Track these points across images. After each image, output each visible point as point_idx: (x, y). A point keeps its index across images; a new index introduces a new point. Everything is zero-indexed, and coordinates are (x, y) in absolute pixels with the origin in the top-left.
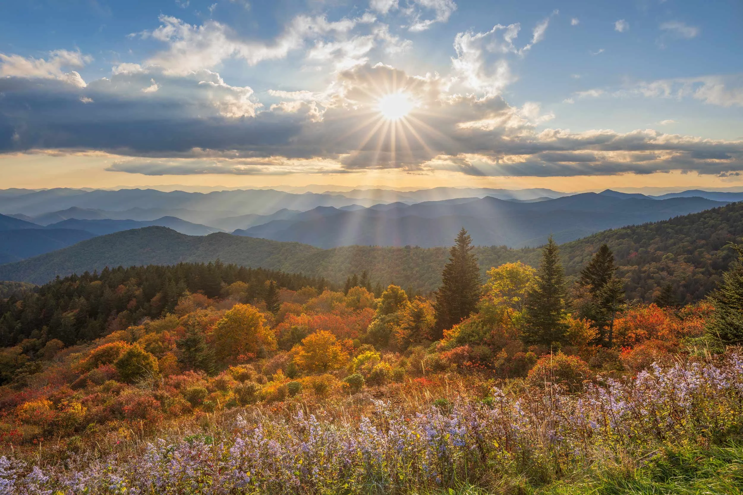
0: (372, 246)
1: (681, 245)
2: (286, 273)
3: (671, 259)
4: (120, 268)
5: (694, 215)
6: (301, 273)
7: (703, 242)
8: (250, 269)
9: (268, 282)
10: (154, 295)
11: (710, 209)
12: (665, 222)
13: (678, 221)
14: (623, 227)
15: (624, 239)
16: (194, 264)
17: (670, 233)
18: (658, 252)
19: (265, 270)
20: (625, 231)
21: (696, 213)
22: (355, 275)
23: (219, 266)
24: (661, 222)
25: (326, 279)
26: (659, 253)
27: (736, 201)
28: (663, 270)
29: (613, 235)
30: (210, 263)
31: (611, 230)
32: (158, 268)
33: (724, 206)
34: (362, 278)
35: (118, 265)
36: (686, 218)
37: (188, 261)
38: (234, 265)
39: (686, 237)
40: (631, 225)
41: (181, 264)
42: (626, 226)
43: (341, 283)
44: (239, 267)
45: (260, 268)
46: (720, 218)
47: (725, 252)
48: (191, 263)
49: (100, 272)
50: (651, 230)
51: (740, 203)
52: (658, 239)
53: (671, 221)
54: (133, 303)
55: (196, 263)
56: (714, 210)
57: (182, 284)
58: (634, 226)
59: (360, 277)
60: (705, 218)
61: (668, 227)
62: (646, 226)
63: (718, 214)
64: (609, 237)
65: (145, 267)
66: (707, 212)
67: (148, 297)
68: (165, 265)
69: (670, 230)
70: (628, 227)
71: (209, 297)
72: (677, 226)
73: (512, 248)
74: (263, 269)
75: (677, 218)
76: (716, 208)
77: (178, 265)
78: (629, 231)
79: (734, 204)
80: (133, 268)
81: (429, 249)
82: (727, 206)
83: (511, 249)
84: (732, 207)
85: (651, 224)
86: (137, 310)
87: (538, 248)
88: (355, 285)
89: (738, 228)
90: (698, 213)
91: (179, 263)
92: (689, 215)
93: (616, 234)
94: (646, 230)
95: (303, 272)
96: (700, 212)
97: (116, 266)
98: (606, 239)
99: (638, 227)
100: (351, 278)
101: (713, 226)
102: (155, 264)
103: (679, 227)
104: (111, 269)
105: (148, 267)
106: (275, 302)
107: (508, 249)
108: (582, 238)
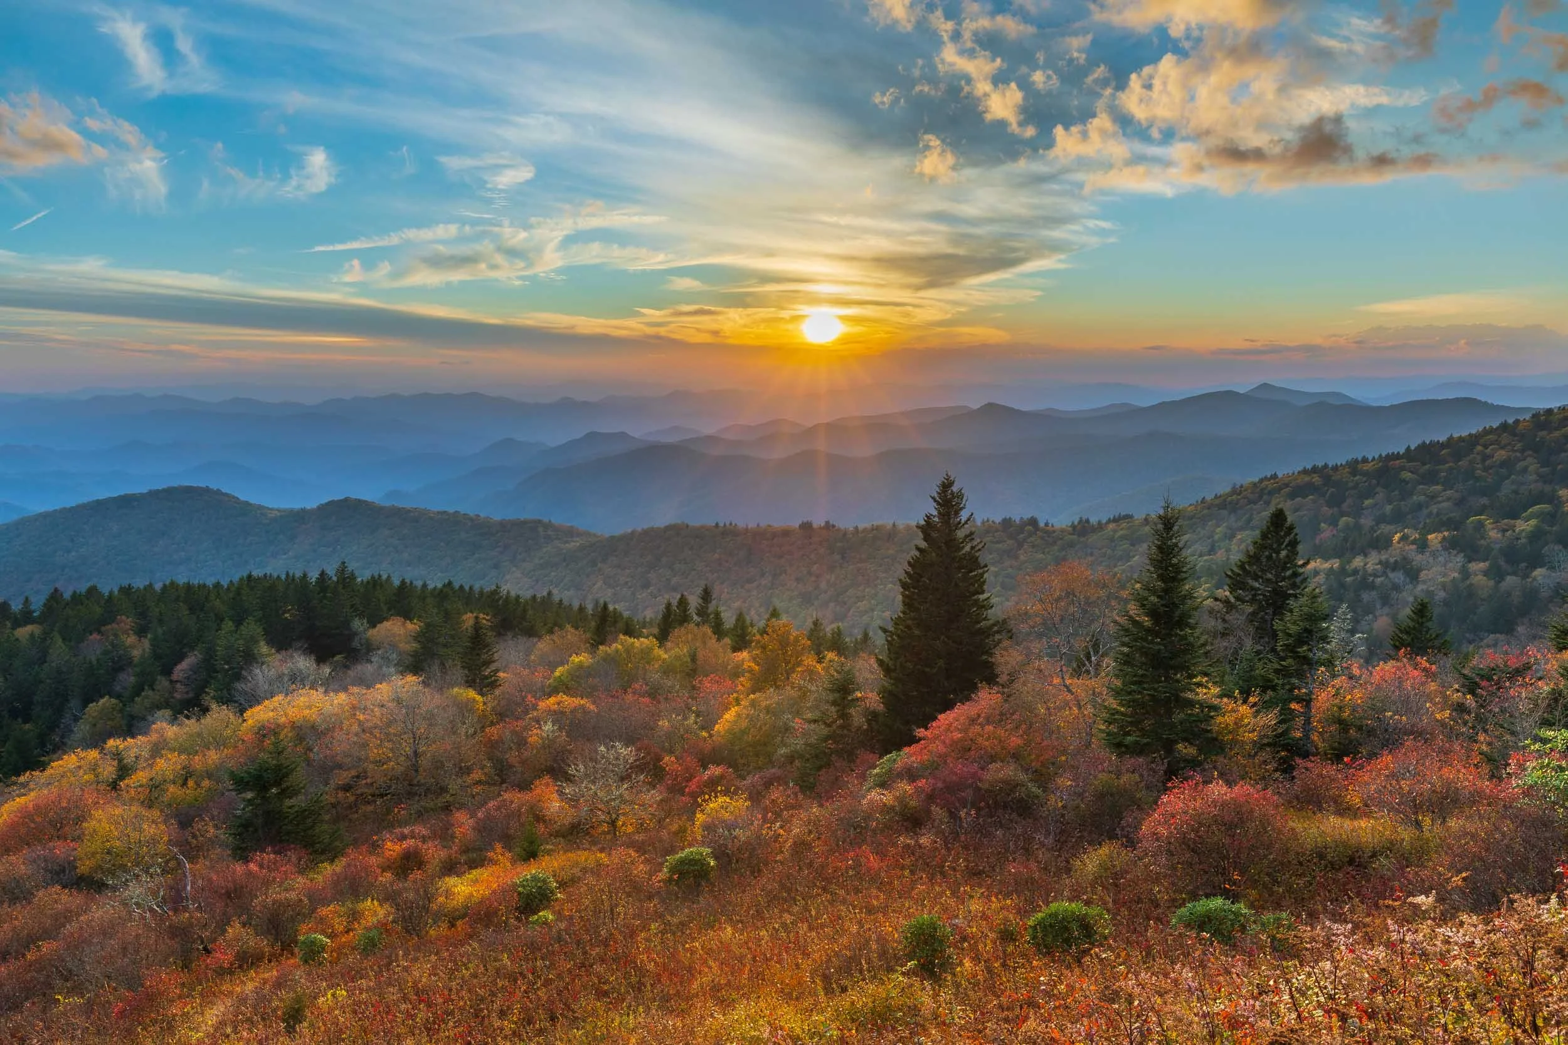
0: (721, 525)
1: (1434, 509)
2: (513, 594)
3: (1413, 542)
4: (92, 591)
5: (1461, 439)
6: (550, 594)
7: (1484, 501)
8: (425, 586)
9: (468, 619)
10: (181, 658)
11: (1495, 424)
12: (1397, 456)
13: (1427, 452)
14: (1300, 469)
15: (1305, 496)
16: (283, 577)
17: (1407, 483)
18: (1382, 526)
19: (461, 587)
20: (1307, 479)
21: (1464, 434)
22: (682, 595)
23: (346, 579)
24: (1388, 455)
25: (611, 607)
26: (1385, 528)
27: (1554, 404)
28: (1395, 567)
29: (1280, 489)
30: (323, 574)
31: (1274, 476)
32: (189, 587)
33: (1528, 417)
34: (700, 601)
35: (89, 585)
36: (1443, 446)
37: (268, 570)
38: (384, 577)
39: (1445, 490)
40: (1320, 464)
41: (250, 576)
42: (1309, 467)
43: (649, 614)
44: (396, 582)
45: (450, 583)
46: (1519, 446)
47: (1533, 522)
48: (275, 575)
49: (38, 603)
50: (1365, 474)
51: (1563, 409)
52: (1381, 494)
53: (1409, 454)
54: (127, 679)
55: (287, 574)
56: (1504, 427)
57: (252, 627)
58: (1326, 466)
59: (694, 601)
60: (1486, 447)
61: (1403, 468)
62: (1354, 466)
63: (1515, 435)
64: (1270, 493)
65: (158, 586)
66: (1491, 431)
67: (165, 662)
68: (210, 582)
69: (1406, 475)
70: (1315, 470)
71: (320, 660)
72: (1424, 464)
73: (1050, 522)
74: (456, 586)
75: (1423, 447)
76: (1510, 421)
77: (241, 579)
78: (1316, 479)
79: (1549, 412)
80: (126, 591)
81: (856, 528)
82: (1534, 416)
83: (1047, 524)
84: (1544, 420)
85: (1365, 460)
86: (138, 695)
87: (1109, 521)
88: (684, 619)
89: (1559, 467)
90: (1470, 435)
91: (245, 575)
92: (1451, 438)
93: (1287, 485)
94: (1355, 476)
95: (555, 591)
96: (1474, 432)
97: (83, 588)
98: (1265, 497)
99: (1335, 468)
100: (675, 602)
101: (1503, 464)
102: (181, 580)
103: (1427, 467)
104: (67, 595)
105: (165, 585)
106: (487, 663)
107: (1042, 524)
108: (1209, 497)
